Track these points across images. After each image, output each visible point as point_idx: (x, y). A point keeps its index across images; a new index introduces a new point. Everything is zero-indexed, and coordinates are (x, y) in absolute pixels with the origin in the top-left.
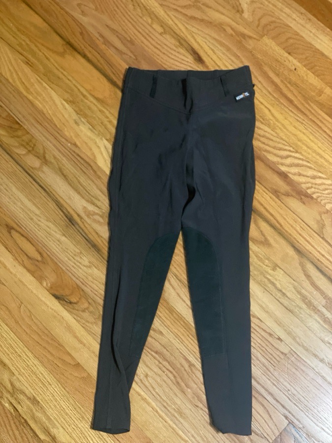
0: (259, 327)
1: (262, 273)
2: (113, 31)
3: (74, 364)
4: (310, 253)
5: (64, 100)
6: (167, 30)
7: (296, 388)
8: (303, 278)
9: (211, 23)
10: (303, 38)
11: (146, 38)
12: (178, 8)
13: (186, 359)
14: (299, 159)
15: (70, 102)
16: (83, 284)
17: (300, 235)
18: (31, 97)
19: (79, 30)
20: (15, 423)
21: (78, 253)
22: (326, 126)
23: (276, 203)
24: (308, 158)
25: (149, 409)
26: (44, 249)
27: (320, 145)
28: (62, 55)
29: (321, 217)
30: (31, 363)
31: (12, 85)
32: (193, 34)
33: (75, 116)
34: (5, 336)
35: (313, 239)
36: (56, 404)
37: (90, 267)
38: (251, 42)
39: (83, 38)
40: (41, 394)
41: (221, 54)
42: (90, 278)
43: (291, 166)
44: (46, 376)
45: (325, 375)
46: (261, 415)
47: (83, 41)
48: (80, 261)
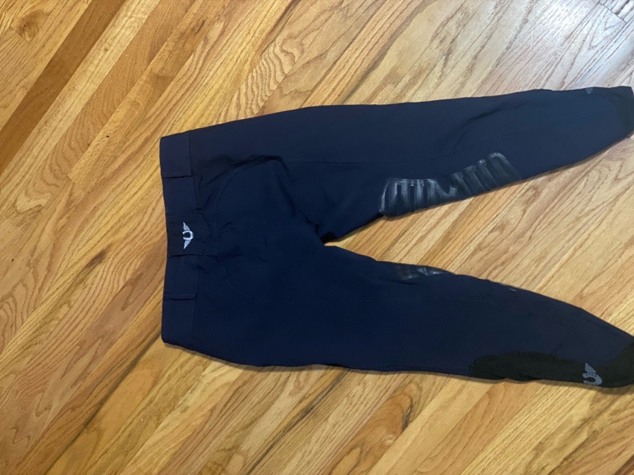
2: (67, 370)
3: (488, 397)
5: (156, 428)
6: (65, 300)
9: (54, 245)
10: (69, 129)
11: (76, 326)
12: (39, 285)
13: (473, 254)
15: (158, 419)
16: (387, 391)
19: (68, 413)
21: (348, 400)
22: (176, 95)
26: (346, 444)
27: (198, 101)
28: (100, 433)
29: (286, 95)
32: (69, 266)
33: (176, 413)
36: (541, 419)
37: (365, 384)
38: (76, 194)
39: (80, 406)
40: (530, 440)
41: (93, 231)
44: (507, 434)
47: (83, 407)
48: (359, 396)
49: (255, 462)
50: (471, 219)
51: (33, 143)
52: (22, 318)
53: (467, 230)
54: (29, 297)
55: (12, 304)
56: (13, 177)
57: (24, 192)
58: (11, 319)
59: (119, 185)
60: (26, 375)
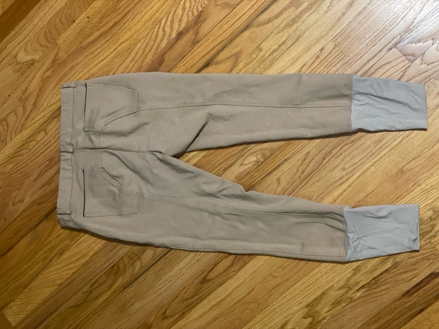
0: (310, 67)
1: (263, 61)
2: (39, 176)
4: (249, 17)
6: (43, 128)
7: (366, 38)
8: (270, 24)
9: (40, 89)
10: (61, 8)
11: (48, 147)
12: (26, 116)
14: (167, 20)
17: (233, 25)
18: (91, 254)
19: (35, 206)
20: (375, 289)
23: (203, 44)
24: (167, 12)
25: (372, 169)
29: (219, 5)
30: (323, 270)
31: (79, 269)
32: (49, 105)
34: (299, 291)
35: (237, 14)
38: (60, 55)
39: (44, 203)
43: (172, 28)
45: (356, 13)
46: (387, 71)
47: (46, 203)
49: (161, 256)
51: (34, 15)
52: (11, 138)
54: (18, 123)
55: (5, 126)
56: (17, 37)
57: (23, 49)
58: (3, 136)
59: (91, 53)
60: (8, 177)
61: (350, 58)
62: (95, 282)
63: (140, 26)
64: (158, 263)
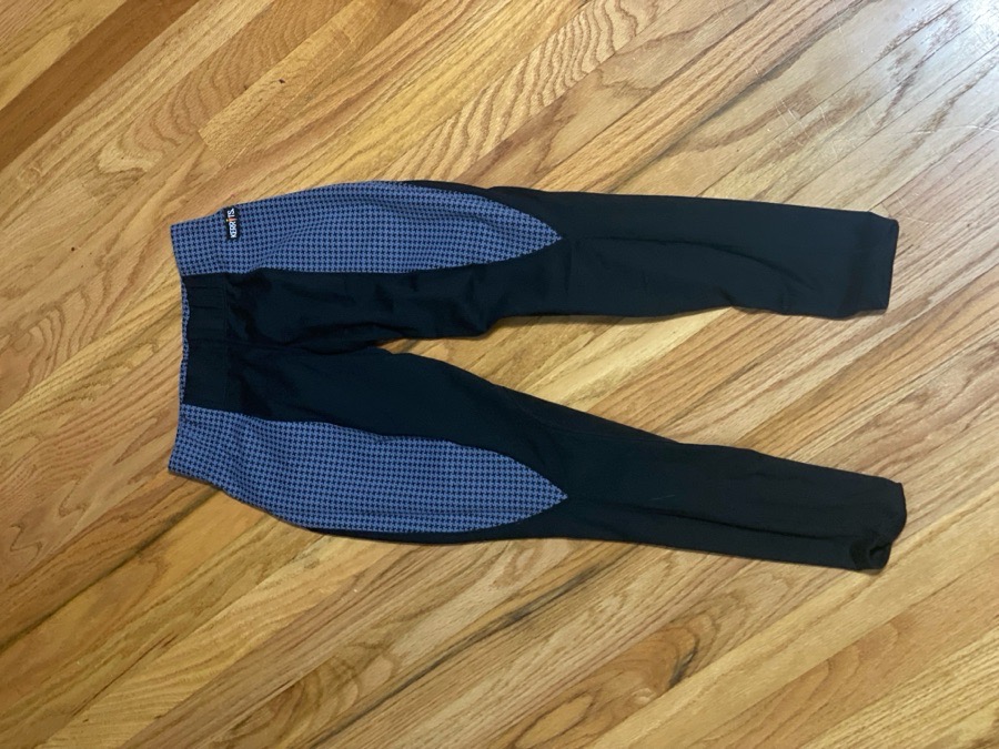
2: (128, 453)
3: (827, 668)
4: (681, 123)
5: (257, 583)
6: (149, 336)
7: (968, 208)
8: (731, 148)
9: (150, 242)
10: (217, 52)
12: (108, 303)
13: (861, 431)
14: (475, 108)
15: (264, 570)
16: (659, 617)
17: (637, 138)
18: (241, 652)
19: (115, 522)
21: (590, 616)
22: (416, 38)
23: (559, 177)
24: (476, 90)
25: (954, 531)
26: (570, 685)
27: (452, 59)
28: (162, 568)
29: (607, 87)
31: (208, 686)
32: (167, 283)
33: (296, 567)
35: (651, 112)
36: (907, 724)
37: (625, 596)
38: (205, 166)
39: (136, 517)
42: (649, 600)
43: (486, 130)
44: (844, 734)
45: (951, 143)
47: (141, 519)
48: (610, 614)
49: (410, 677)
50: (873, 371)
51: (148, 61)
52: (69, 350)
53: (861, 389)
54: (88, 317)
55: (56, 322)
56: (102, 110)
57: (116, 140)
58: (49, 346)
59: (283, 169)
60: (55, 445)
61: (923, 253)
62: (243, 723)
63: (409, 117)
64: (401, 695)
